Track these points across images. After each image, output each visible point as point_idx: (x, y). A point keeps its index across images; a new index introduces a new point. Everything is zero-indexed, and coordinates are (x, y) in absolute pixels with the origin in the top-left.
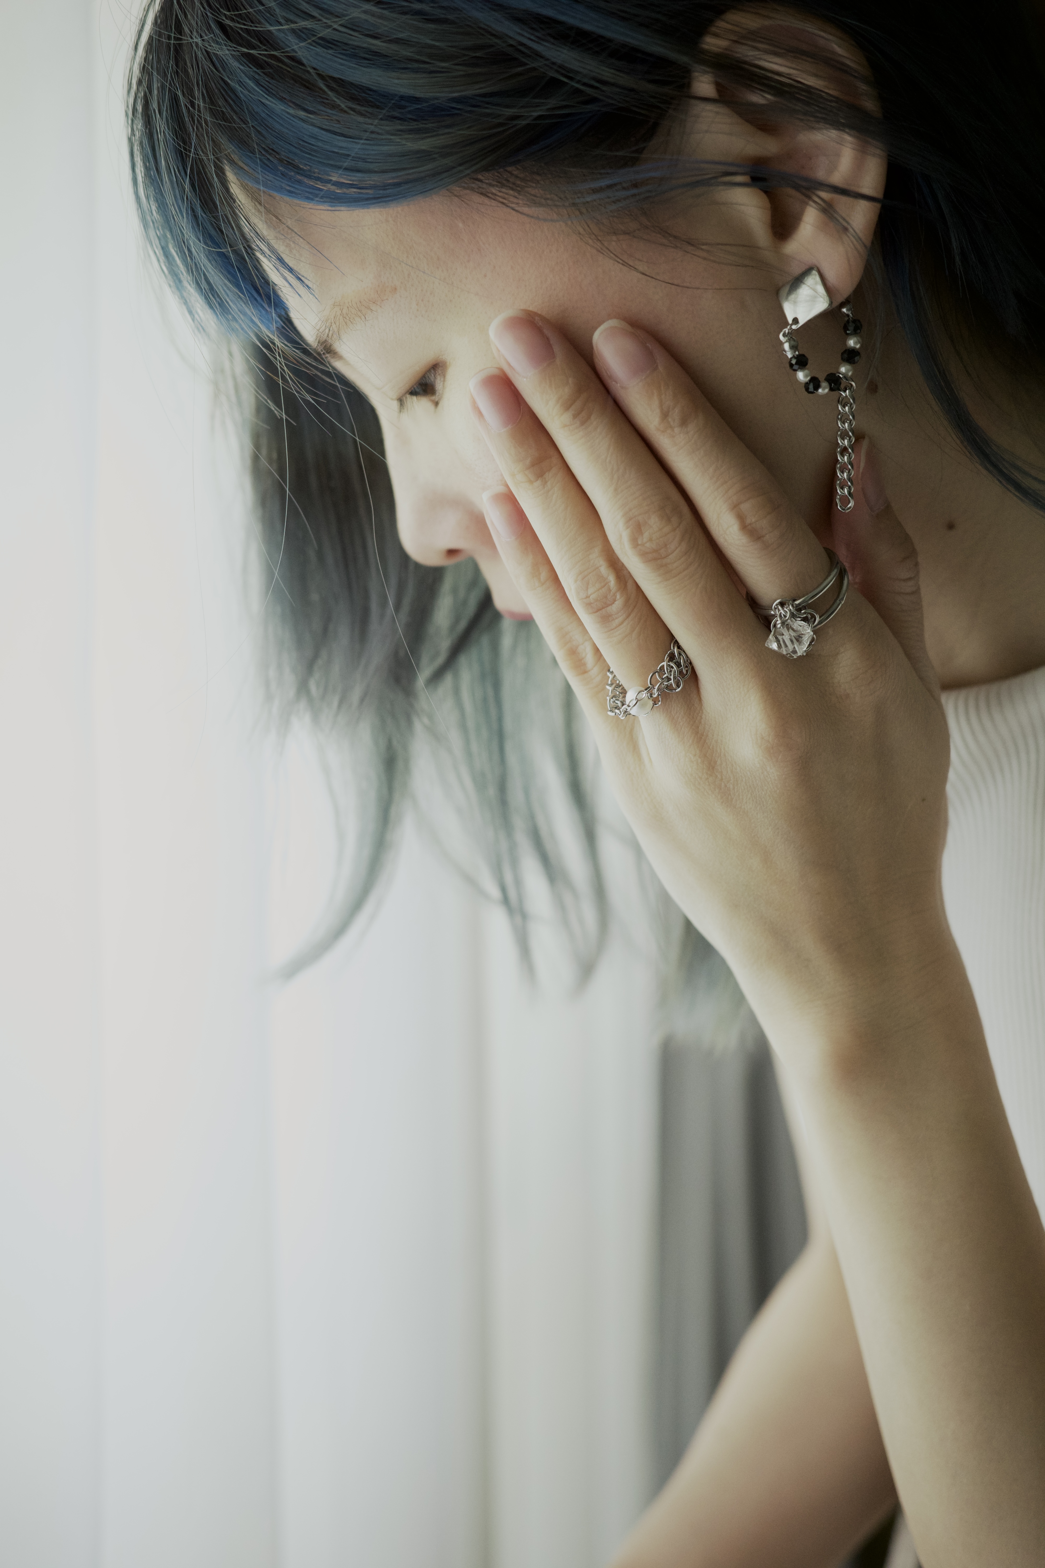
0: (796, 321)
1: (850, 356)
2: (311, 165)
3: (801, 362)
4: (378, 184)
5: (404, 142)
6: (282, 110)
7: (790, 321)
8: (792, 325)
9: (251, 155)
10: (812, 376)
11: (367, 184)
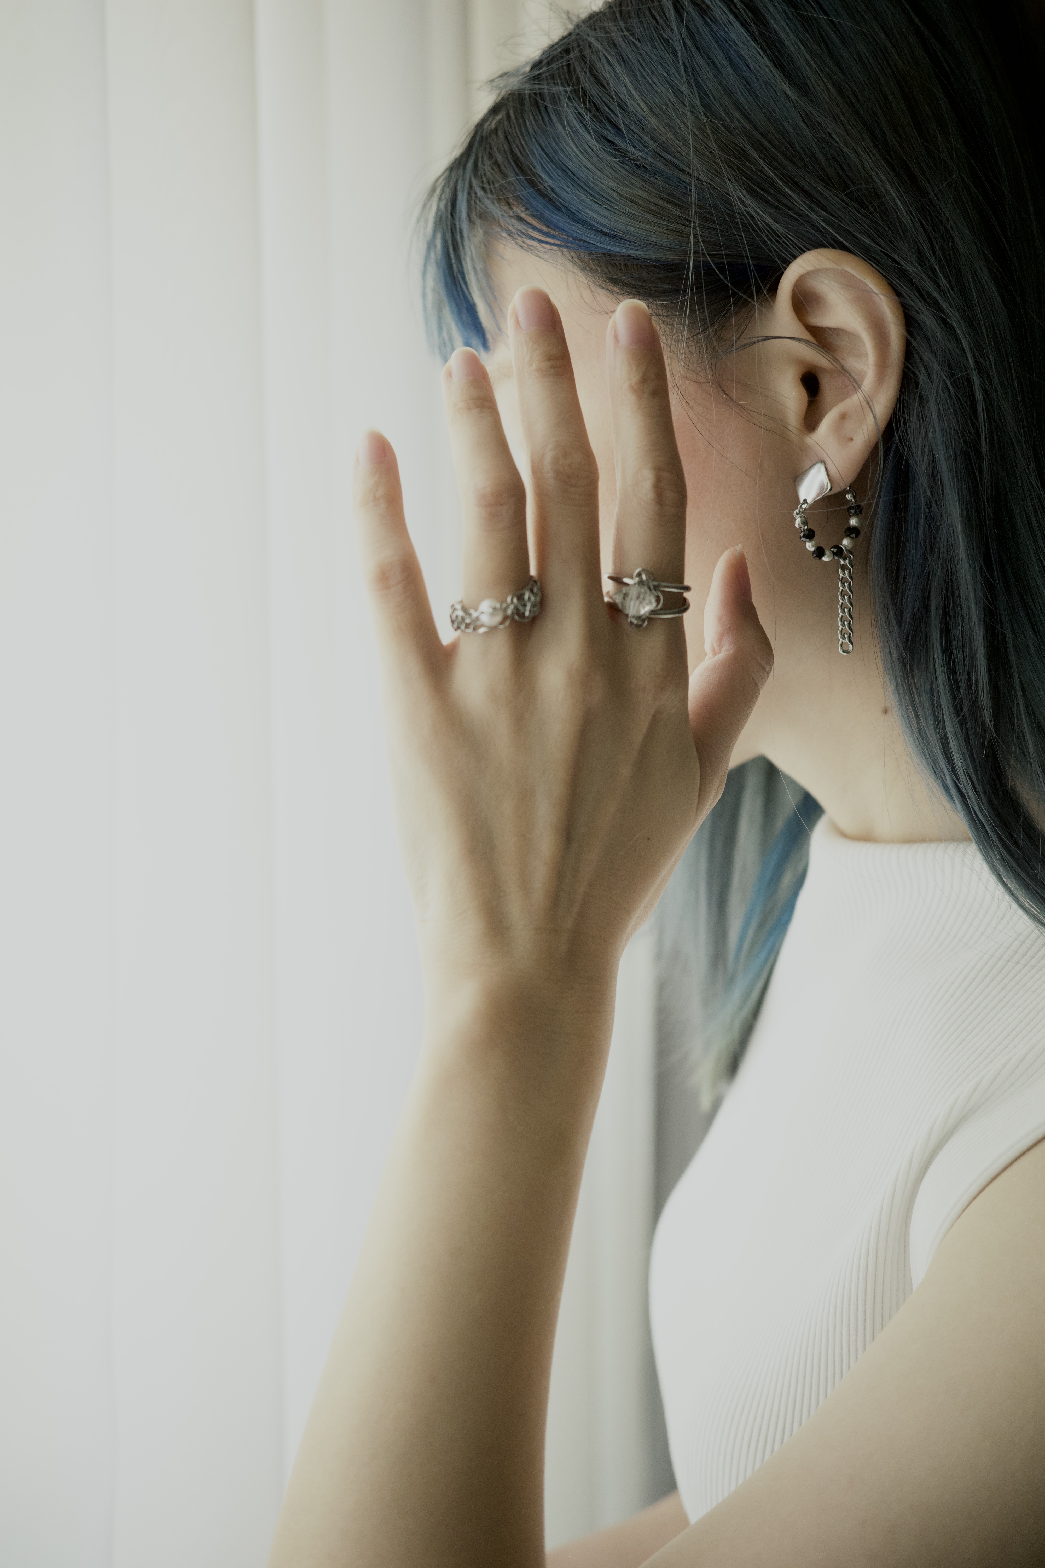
0: (805, 501)
1: (852, 532)
3: (810, 535)
7: (802, 501)
8: (802, 504)
10: (819, 546)
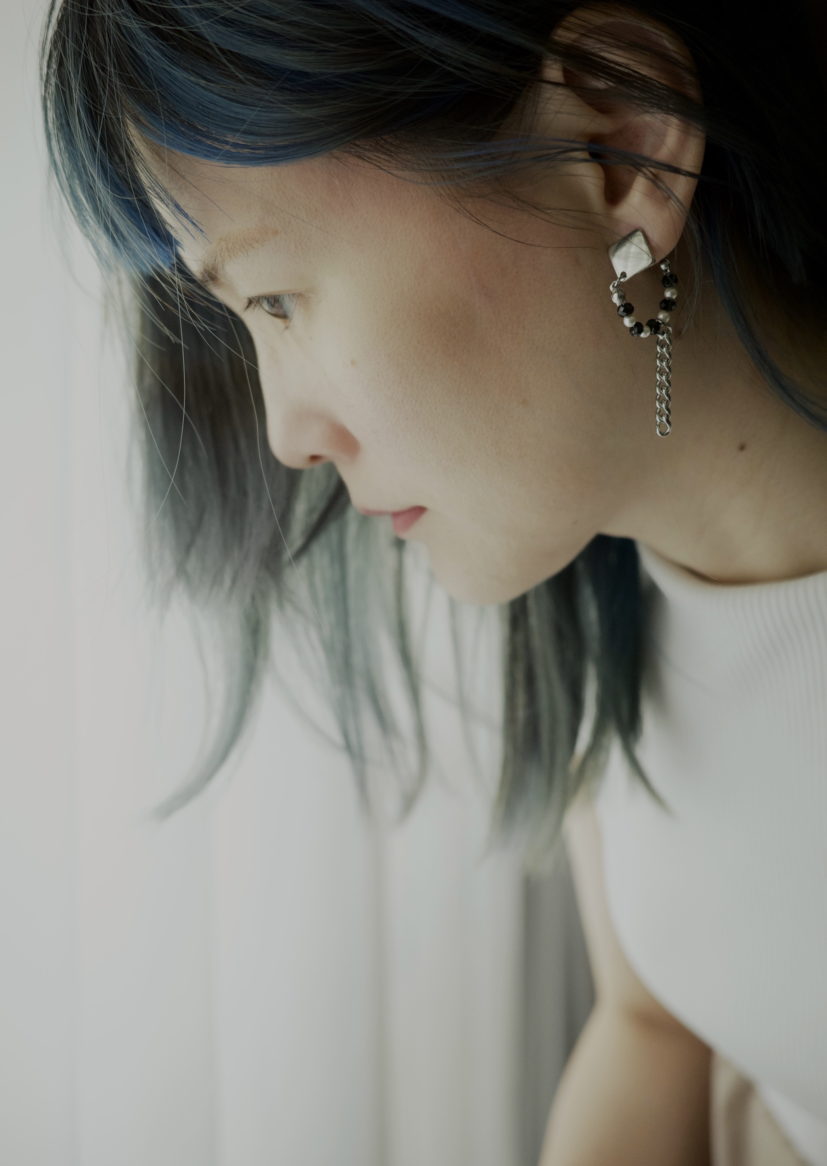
2: (209, 126)
4: (268, 145)
5: (294, 110)
6: (186, 78)
9: (156, 116)
11: (259, 145)
